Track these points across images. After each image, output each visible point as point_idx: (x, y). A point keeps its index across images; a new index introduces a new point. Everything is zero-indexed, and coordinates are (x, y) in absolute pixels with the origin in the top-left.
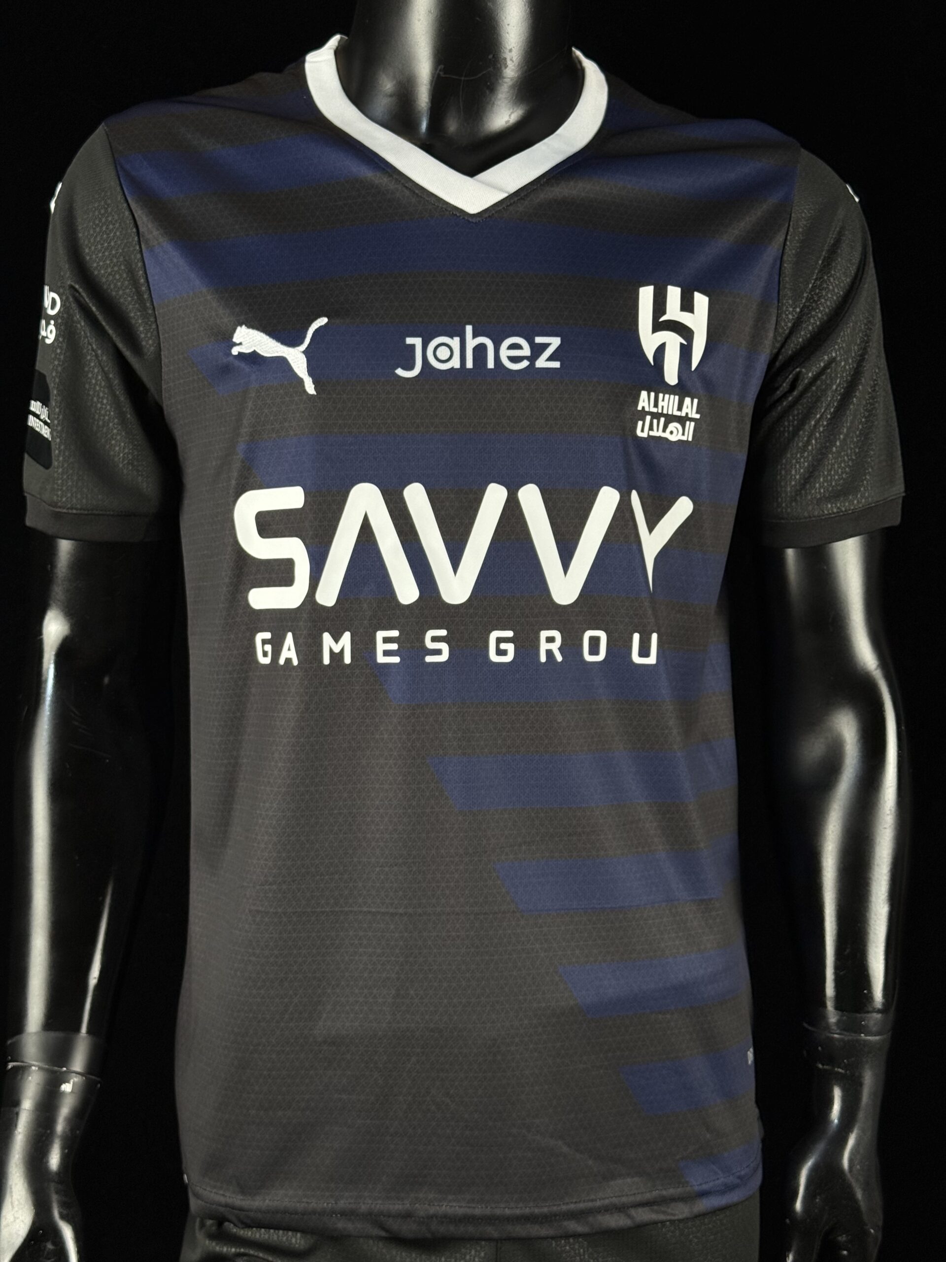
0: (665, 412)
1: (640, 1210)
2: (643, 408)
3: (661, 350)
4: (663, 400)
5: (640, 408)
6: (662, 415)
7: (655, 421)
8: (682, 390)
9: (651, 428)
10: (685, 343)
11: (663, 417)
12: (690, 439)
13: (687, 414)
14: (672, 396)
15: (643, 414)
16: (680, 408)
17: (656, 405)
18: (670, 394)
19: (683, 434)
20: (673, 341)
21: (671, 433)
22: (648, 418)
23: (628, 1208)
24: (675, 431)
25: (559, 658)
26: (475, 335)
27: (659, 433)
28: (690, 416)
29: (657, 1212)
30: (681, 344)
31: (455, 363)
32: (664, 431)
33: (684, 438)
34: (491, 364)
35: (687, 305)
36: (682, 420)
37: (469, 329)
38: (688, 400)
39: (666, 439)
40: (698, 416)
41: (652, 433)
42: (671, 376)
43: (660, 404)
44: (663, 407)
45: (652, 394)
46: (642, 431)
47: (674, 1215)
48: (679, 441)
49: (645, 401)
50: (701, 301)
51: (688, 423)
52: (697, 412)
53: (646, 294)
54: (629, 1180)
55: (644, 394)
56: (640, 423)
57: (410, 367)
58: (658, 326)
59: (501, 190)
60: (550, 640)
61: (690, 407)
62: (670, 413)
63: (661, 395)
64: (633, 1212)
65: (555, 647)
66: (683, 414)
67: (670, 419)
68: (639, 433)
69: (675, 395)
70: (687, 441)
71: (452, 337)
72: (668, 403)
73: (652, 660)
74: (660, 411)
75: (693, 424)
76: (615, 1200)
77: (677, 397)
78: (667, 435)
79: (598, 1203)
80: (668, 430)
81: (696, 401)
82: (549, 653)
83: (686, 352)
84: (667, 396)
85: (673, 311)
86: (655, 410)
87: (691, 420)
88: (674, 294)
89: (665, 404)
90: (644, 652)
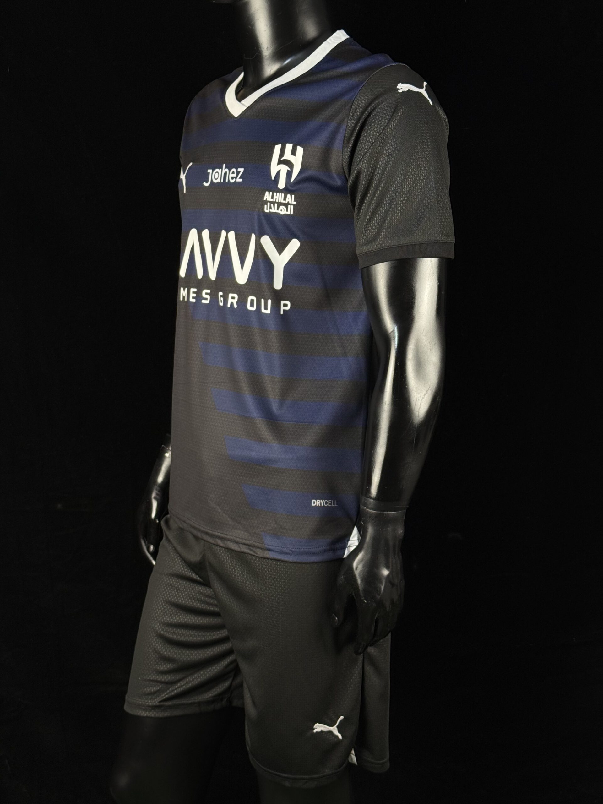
0: (277, 201)
1: (244, 546)
2: (266, 199)
3: (278, 173)
4: (276, 196)
5: (265, 199)
6: (275, 202)
7: (272, 205)
8: (287, 191)
9: (271, 208)
10: (290, 170)
11: (276, 203)
12: (292, 213)
13: (288, 202)
14: (280, 194)
15: (266, 202)
16: (285, 199)
17: (272, 198)
18: (279, 193)
19: (287, 211)
20: (284, 169)
21: (281, 210)
22: (269, 204)
23: (240, 543)
24: (283, 210)
25: (235, 306)
26: (225, 168)
27: (276, 211)
28: (290, 203)
29: (251, 550)
30: (288, 171)
31: (218, 180)
32: (278, 209)
33: (288, 213)
34: (227, 181)
35: (294, 153)
36: (286, 205)
37: (224, 165)
38: (289, 196)
39: (279, 213)
40: (295, 203)
41: (271, 211)
42: (282, 184)
43: (275, 197)
44: (276, 199)
45: (271, 193)
46: (267, 209)
47: (257, 554)
48: (285, 214)
49: (267, 196)
50: (300, 150)
51: (289, 206)
52: (294, 201)
53: (278, 148)
54: (242, 532)
55: (267, 193)
56: (266, 206)
57: (207, 182)
58: (280, 162)
59: (246, 106)
60: (233, 298)
61: (291, 199)
62: (280, 201)
63: (275, 193)
64: (241, 545)
65: (235, 301)
66: (287, 202)
67: (279, 204)
68: (266, 211)
69: (282, 193)
70: (290, 214)
71: (219, 169)
72: (279, 197)
73: (268, 311)
74: (274, 200)
75: (292, 206)
76: (235, 538)
77: (283, 194)
78: (279, 211)
79: (228, 537)
80: (280, 209)
81: (293, 196)
82: (232, 304)
83: (289, 174)
84: (278, 194)
85: (287, 156)
86: (272, 200)
87: (291, 204)
88: (289, 147)
89: (277, 197)
90: (266, 308)
